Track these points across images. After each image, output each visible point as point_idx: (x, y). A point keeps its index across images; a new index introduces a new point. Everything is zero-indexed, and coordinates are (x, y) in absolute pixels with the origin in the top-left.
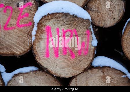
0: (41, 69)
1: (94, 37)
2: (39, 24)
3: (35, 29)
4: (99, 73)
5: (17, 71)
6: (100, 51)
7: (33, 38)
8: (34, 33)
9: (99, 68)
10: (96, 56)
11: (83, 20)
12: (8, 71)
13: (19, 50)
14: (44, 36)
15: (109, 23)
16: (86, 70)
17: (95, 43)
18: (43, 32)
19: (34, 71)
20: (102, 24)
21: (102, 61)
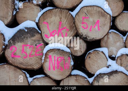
0: (46, 76)
1: (72, 60)
2: (46, 54)
3: (44, 56)
4: (74, 78)
5: (35, 77)
6: (75, 67)
7: (43, 61)
8: (43, 58)
9: (74, 75)
10: (73, 70)
11: (67, 52)
12: (31, 77)
13: (36, 67)
14: (48, 60)
15: (79, 54)
16: (68, 77)
17: (72, 63)
18: (47, 58)
19: (43, 77)
20: (76, 54)
21: (76, 72)
